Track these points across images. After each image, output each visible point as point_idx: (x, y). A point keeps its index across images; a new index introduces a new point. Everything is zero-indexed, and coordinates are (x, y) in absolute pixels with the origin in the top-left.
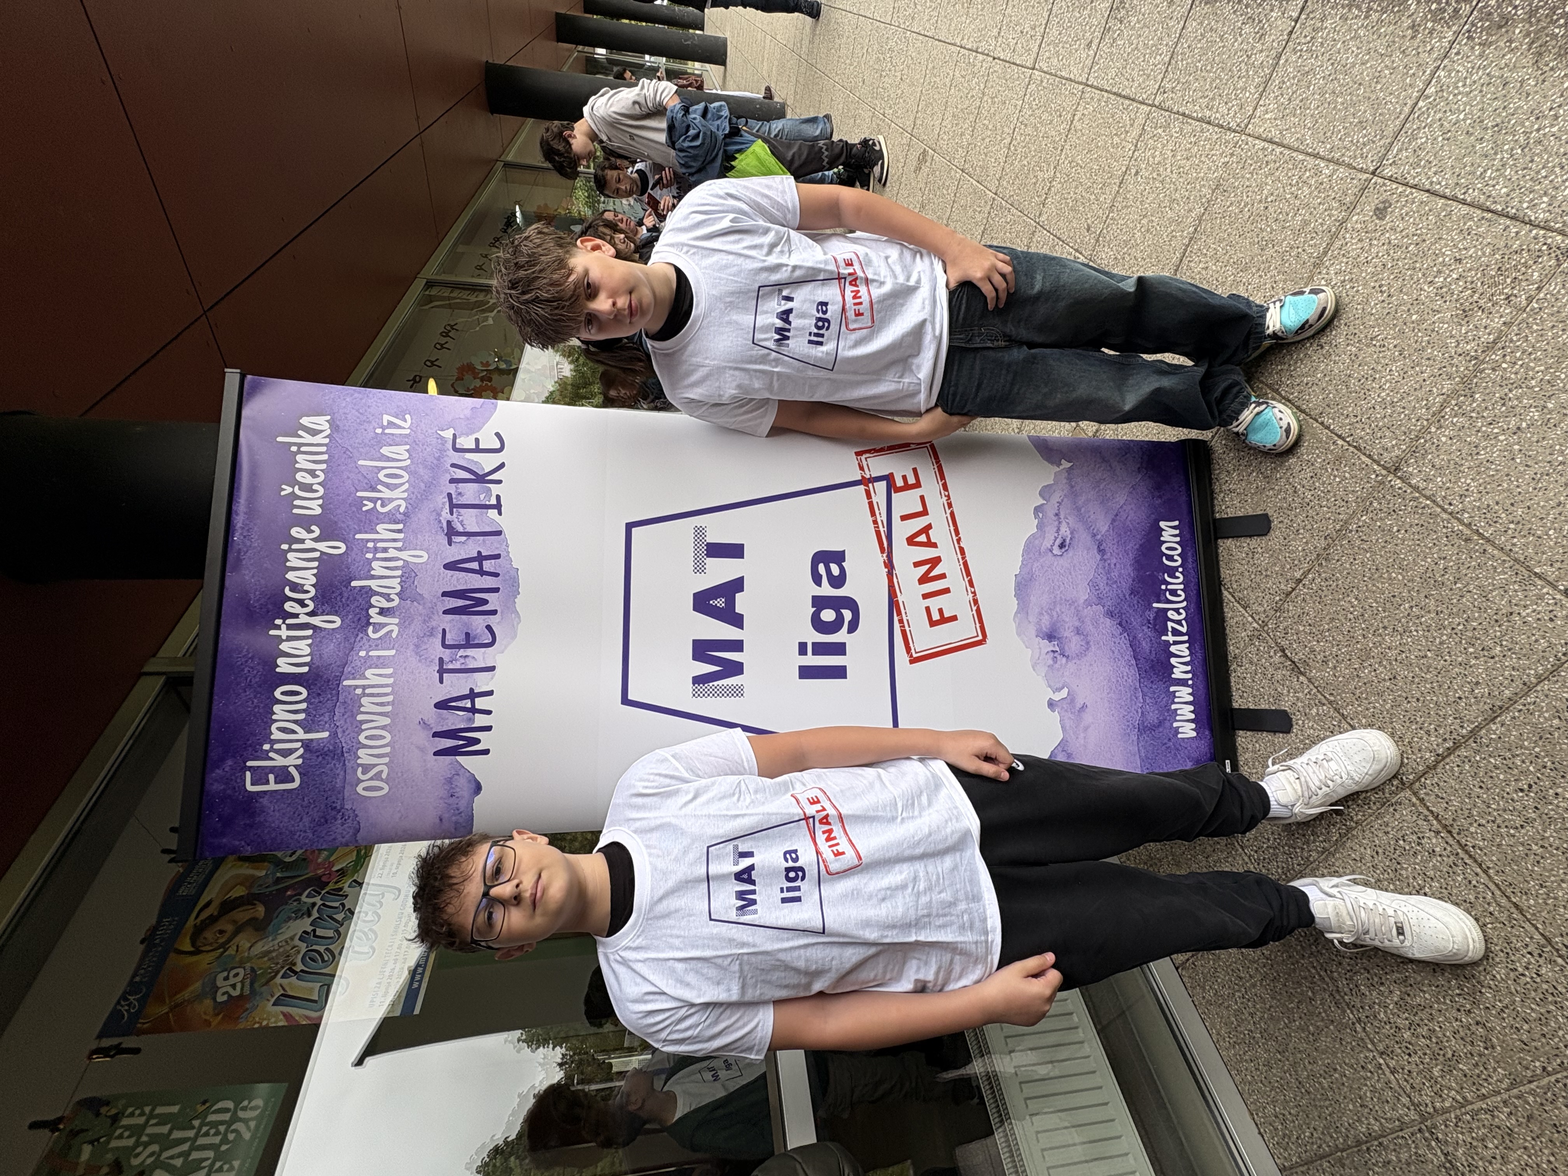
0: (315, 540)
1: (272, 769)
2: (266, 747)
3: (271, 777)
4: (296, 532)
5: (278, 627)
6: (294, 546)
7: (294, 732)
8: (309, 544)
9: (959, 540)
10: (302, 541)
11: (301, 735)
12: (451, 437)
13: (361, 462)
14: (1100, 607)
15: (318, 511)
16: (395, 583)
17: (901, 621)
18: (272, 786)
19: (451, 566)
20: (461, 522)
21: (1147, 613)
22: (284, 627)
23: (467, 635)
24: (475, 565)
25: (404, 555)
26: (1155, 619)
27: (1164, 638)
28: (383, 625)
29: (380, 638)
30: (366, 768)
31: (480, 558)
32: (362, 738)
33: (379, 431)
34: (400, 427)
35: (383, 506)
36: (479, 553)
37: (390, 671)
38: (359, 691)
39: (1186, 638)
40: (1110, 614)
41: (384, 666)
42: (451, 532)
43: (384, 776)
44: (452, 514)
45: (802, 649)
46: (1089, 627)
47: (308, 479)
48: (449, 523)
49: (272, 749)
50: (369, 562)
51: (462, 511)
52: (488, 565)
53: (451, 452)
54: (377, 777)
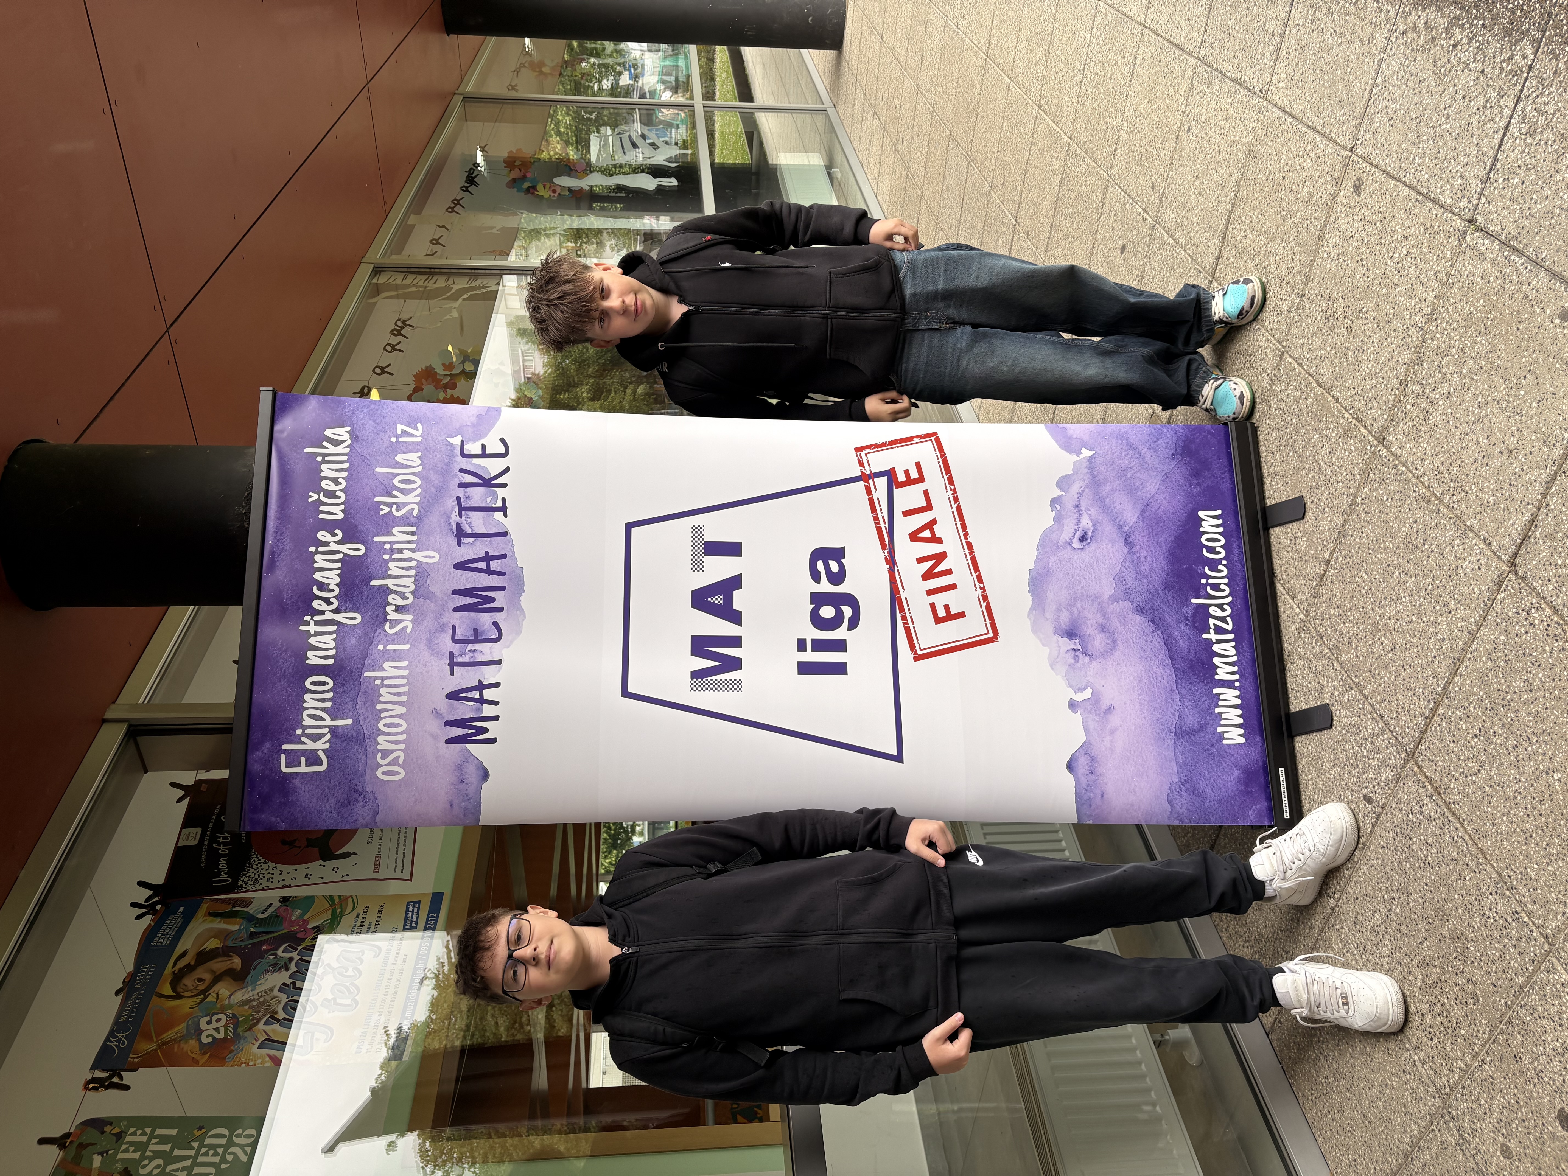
0: (339, 543)
1: (304, 753)
2: (299, 732)
3: (303, 760)
4: (322, 535)
5: (308, 623)
6: (321, 549)
7: (322, 719)
8: (333, 547)
9: (966, 535)
10: (327, 544)
11: (328, 722)
12: (459, 444)
13: (378, 470)
14: (1128, 604)
15: (341, 516)
16: (409, 582)
17: (904, 618)
18: (304, 769)
19: (461, 566)
20: (470, 525)
21: (1184, 609)
22: (312, 623)
23: (476, 631)
24: (482, 565)
25: (417, 556)
26: (1194, 615)
27: (1205, 636)
28: (398, 622)
29: (396, 633)
30: (385, 754)
31: (487, 558)
32: (381, 726)
33: (393, 440)
34: (412, 435)
35: (398, 510)
36: (487, 553)
37: (405, 663)
38: (378, 682)
39: (1232, 636)
40: (1140, 610)
41: (400, 659)
42: (460, 534)
43: (401, 761)
44: (461, 516)
45: (801, 645)
46: (1116, 624)
47: (332, 487)
48: (458, 525)
49: (303, 734)
50: (386, 562)
51: (471, 513)
52: (495, 565)
53: (459, 458)
54: (394, 762)
